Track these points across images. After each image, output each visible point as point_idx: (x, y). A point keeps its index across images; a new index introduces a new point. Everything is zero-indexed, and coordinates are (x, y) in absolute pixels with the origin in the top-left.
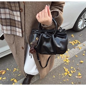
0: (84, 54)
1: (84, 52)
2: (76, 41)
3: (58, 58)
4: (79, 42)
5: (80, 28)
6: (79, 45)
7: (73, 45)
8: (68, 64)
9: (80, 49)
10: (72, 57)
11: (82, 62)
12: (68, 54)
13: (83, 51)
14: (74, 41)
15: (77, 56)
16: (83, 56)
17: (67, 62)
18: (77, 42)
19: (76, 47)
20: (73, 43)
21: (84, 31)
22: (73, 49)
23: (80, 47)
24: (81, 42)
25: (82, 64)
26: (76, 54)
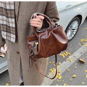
0: (76, 67)
1: (76, 64)
2: (66, 52)
3: (50, 75)
4: (70, 54)
5: (69, 39)
6: (70, 57)
7: (64, 57)
8: (60, 80)
9: (71, 61)
10: (65, 72)
11: (75, 76)
12: (60, 68)
13: (74, 63)
14: (64, 53)
15: (69, 70)
16: (75, 69)
17: (60, 78)
18: (67, 54)
19: (67, 59)
20: (63, 55)
21: (73, 40)
22: (64, 62)
23: (71, 60)
24: (72, 54)
25: (75, 78)
26: (68, 67)
